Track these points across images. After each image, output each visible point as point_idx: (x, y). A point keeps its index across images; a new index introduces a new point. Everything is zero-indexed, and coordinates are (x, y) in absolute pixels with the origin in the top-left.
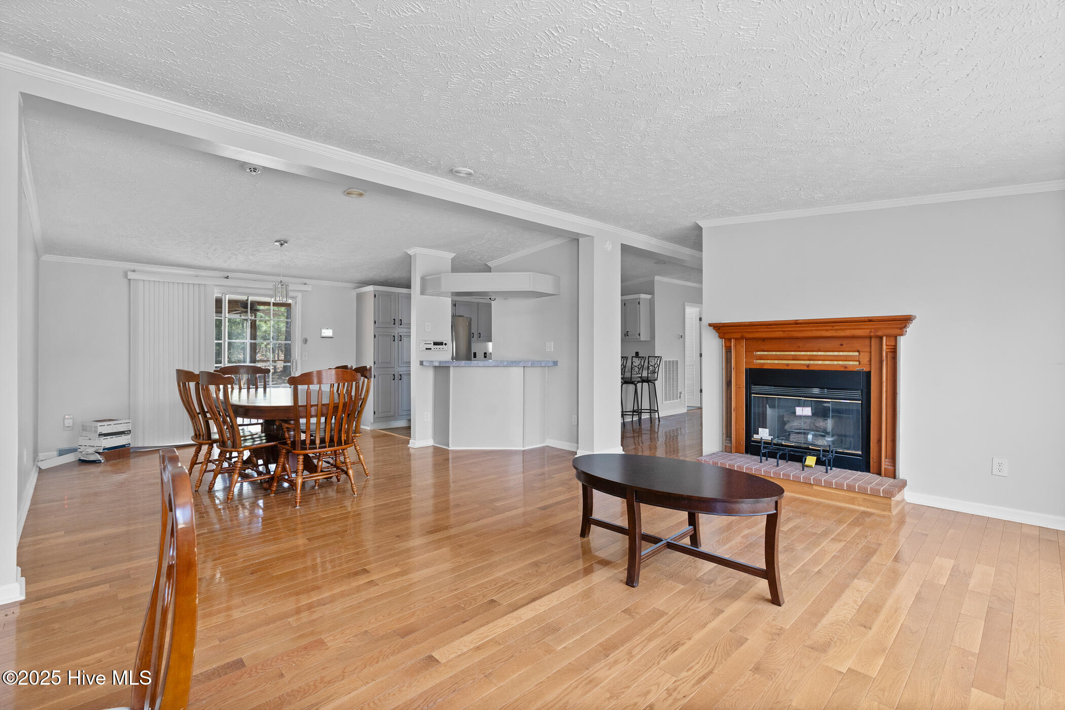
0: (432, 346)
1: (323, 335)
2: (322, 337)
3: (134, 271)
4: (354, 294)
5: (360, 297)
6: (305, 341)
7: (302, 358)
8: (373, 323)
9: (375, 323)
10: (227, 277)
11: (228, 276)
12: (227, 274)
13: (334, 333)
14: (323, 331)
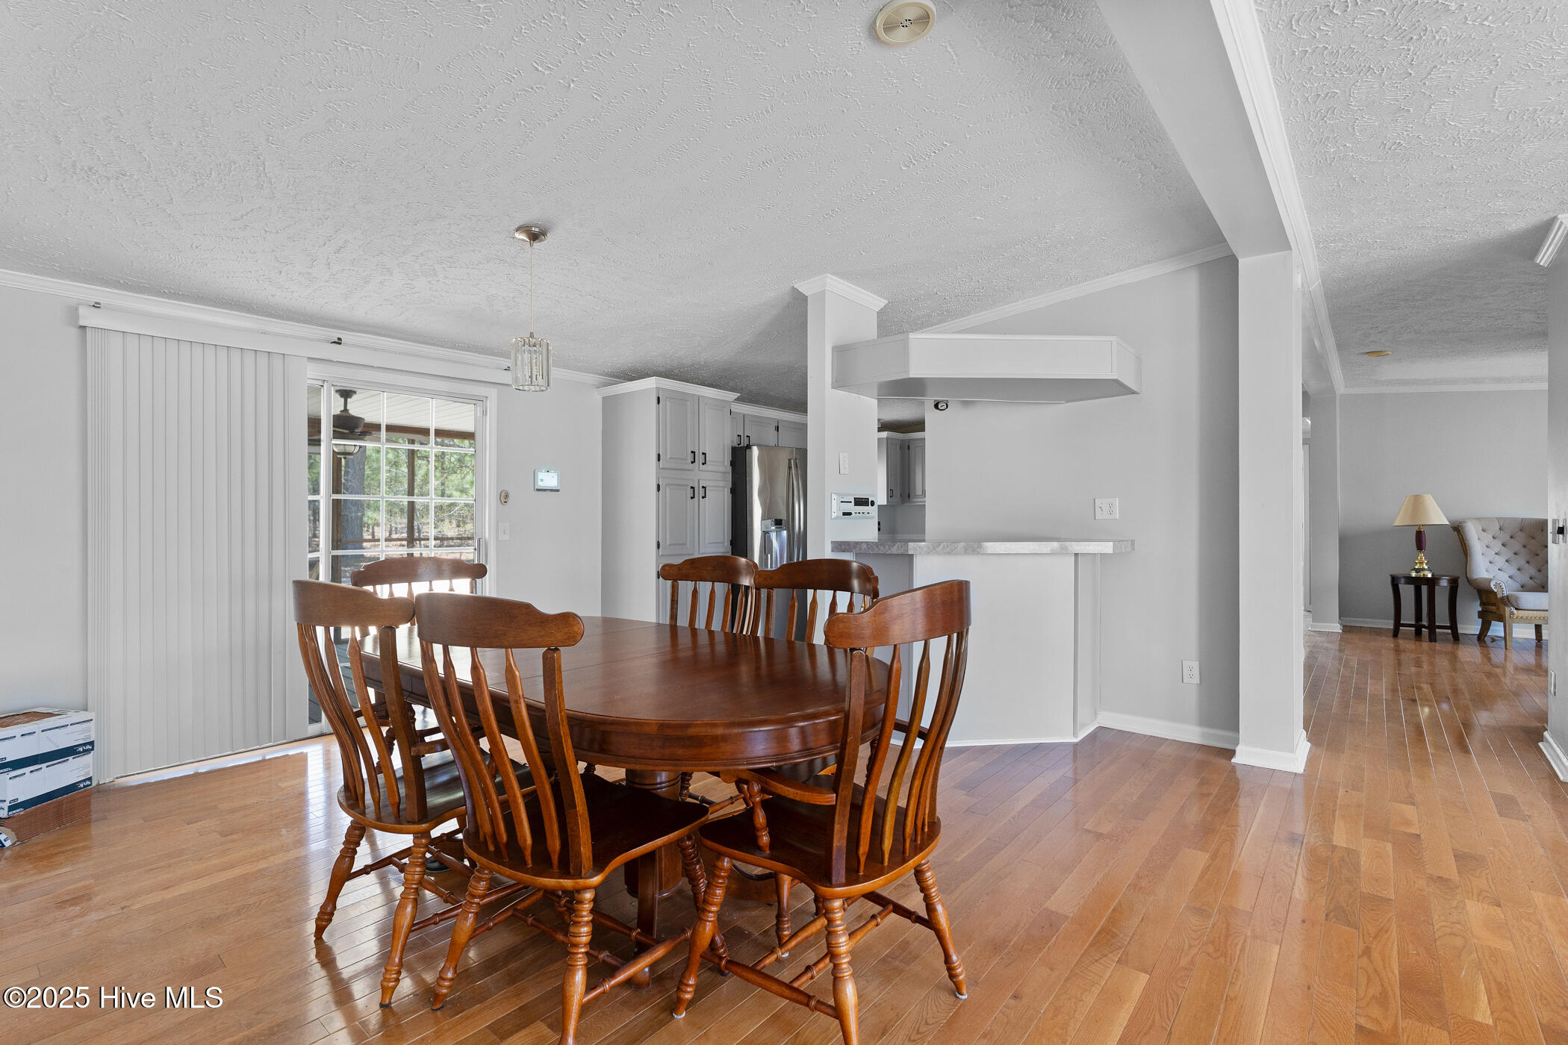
0: (851, 507)
1: (541, 484)
2: (538, 490)
3: (97, 306)
4: (596, 398)
5: (611, 406)
6: (504, 498)
7: (497, 538)
8: (655, 457)
9: (659, 460)
10: (339, 342)
11: (339, 339)
12: (335, 334)
13: (560, 480)
14: (541, 475)
